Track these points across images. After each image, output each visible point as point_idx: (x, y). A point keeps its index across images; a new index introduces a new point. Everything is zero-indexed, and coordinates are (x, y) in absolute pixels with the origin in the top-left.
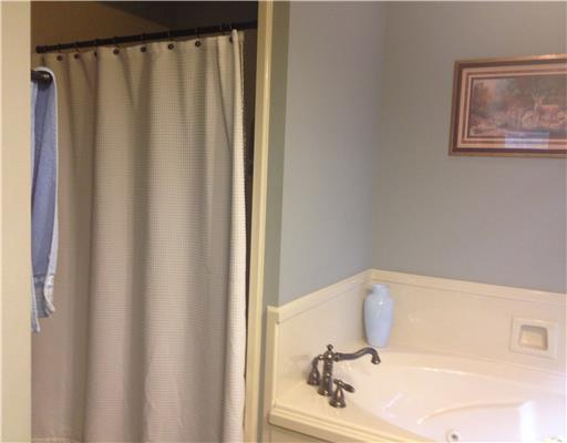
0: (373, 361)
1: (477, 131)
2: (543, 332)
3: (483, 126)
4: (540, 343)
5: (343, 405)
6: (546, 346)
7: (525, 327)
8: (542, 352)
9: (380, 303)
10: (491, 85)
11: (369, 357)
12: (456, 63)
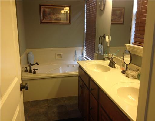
0: (37, 65)
1: (45, 19)
2: (61, 55)
3: (46, 18)
4: (60, 57)
5: (36, 73)
6: (61, 57)
7: (58, 55)
8: (61, 58)
9: (31, 56)
10: (47, 10)
11: (37, 64)
12: (39, 5)
